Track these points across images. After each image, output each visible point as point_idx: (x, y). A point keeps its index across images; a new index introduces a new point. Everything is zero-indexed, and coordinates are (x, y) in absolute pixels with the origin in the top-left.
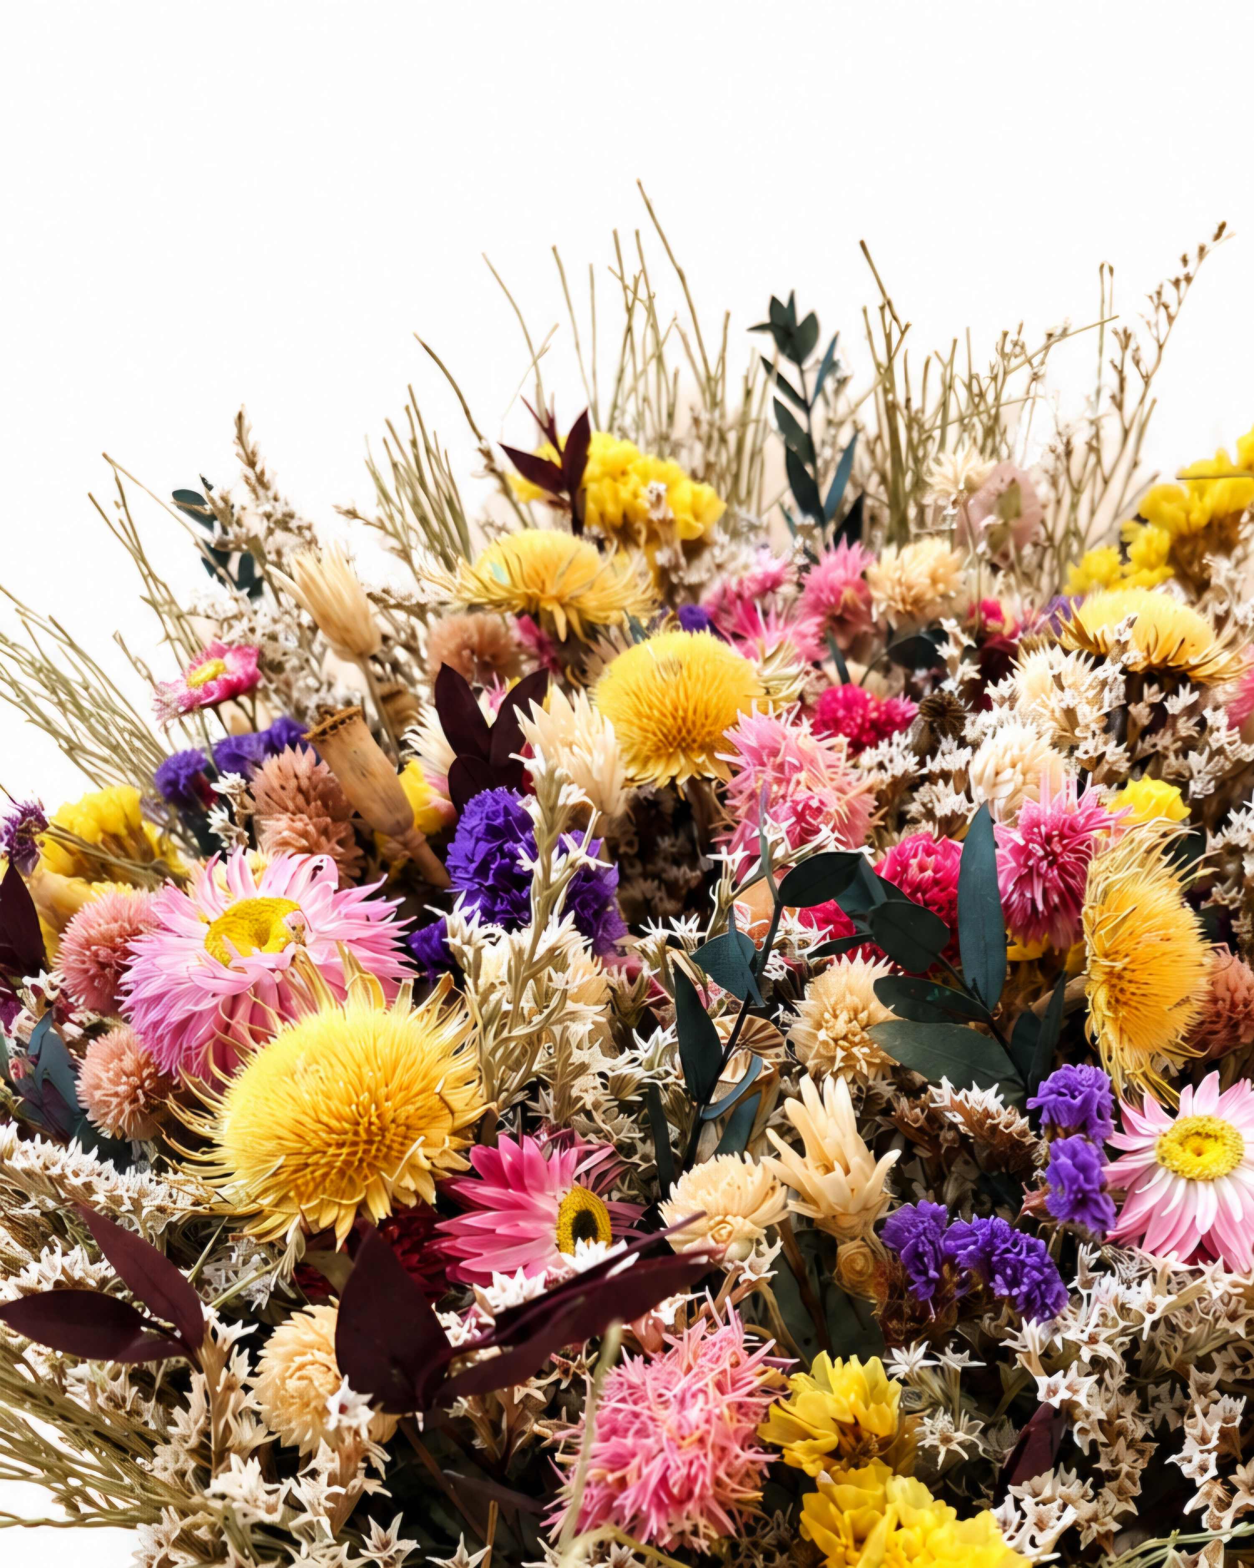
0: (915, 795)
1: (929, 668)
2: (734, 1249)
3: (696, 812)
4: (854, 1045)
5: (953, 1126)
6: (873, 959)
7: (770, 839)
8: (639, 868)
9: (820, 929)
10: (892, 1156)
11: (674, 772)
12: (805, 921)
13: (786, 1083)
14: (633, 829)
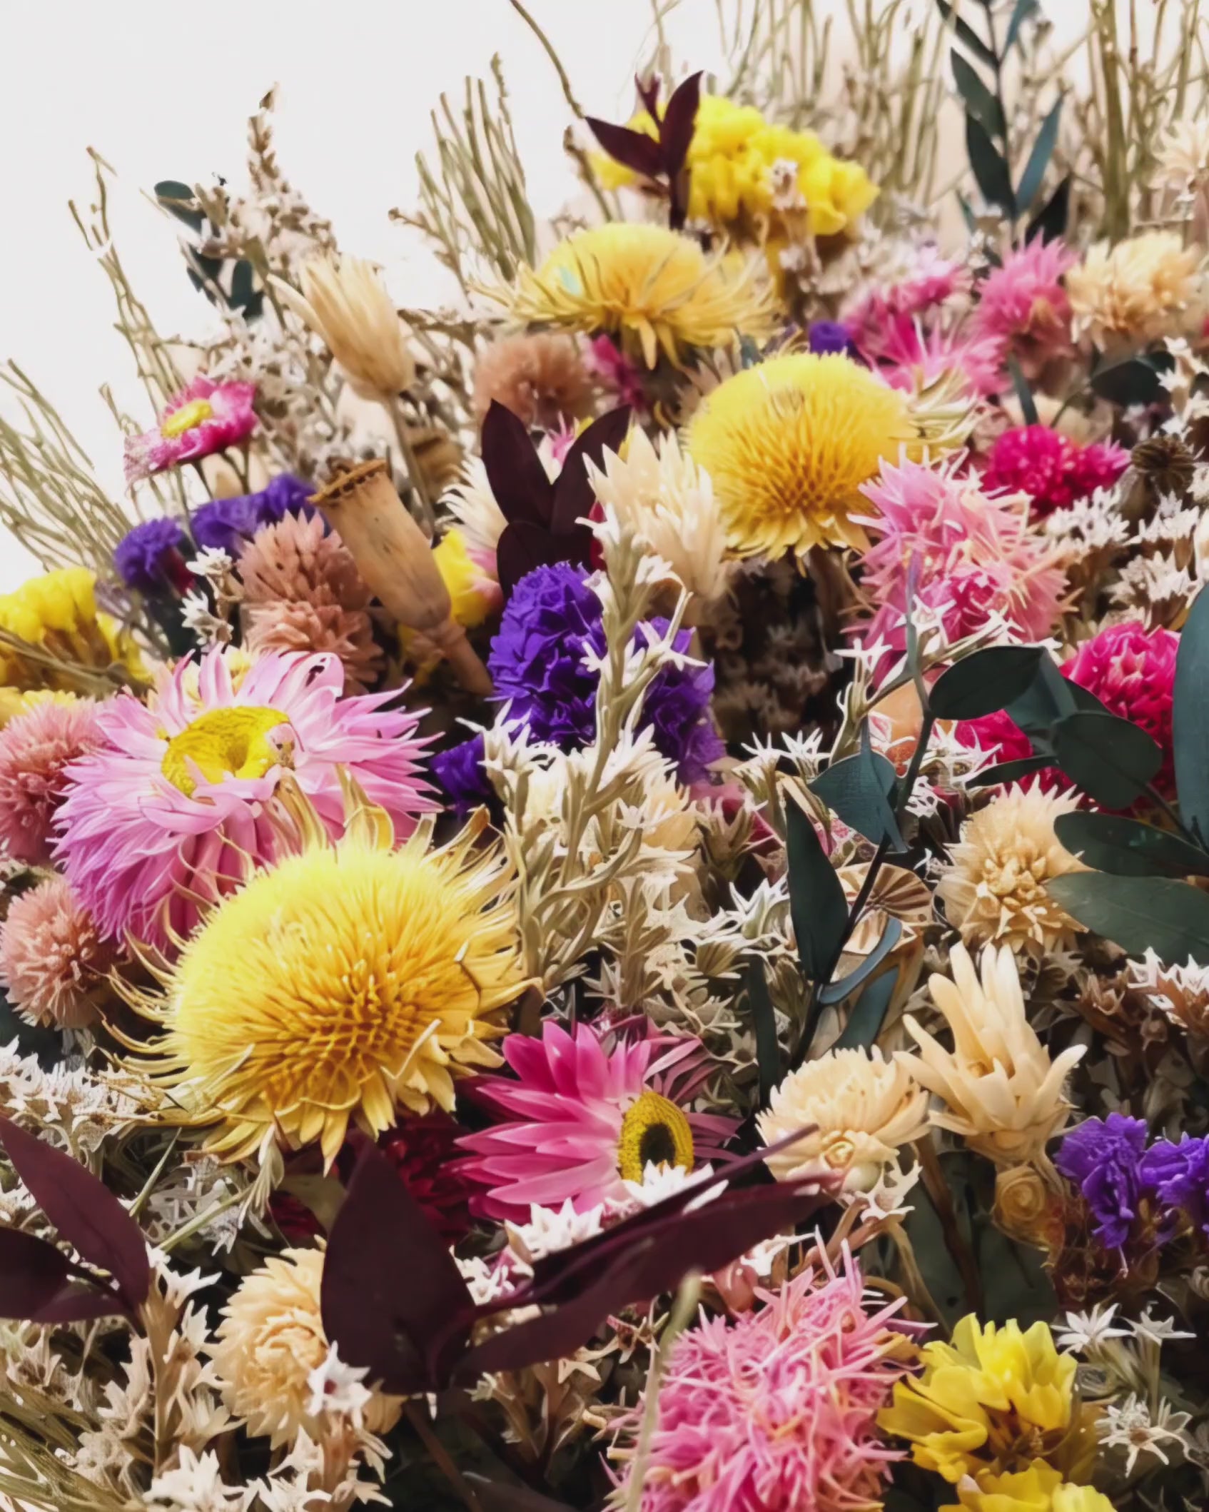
0: (1123, 572)
1: (1147, 403)
2: (855, 1176)
3: (820, 593)
4: (1025, 902)
5: (1159, 1014)
6: (1055, 789)
7: (921, 628)
8: (742, 668)
9: (984, 748)
10: (1074, 1054)
11: (791, 539)
12: (965, 739)
13: (931, 954)
14: (736, 616)
